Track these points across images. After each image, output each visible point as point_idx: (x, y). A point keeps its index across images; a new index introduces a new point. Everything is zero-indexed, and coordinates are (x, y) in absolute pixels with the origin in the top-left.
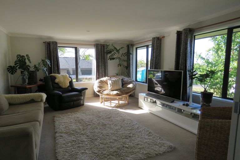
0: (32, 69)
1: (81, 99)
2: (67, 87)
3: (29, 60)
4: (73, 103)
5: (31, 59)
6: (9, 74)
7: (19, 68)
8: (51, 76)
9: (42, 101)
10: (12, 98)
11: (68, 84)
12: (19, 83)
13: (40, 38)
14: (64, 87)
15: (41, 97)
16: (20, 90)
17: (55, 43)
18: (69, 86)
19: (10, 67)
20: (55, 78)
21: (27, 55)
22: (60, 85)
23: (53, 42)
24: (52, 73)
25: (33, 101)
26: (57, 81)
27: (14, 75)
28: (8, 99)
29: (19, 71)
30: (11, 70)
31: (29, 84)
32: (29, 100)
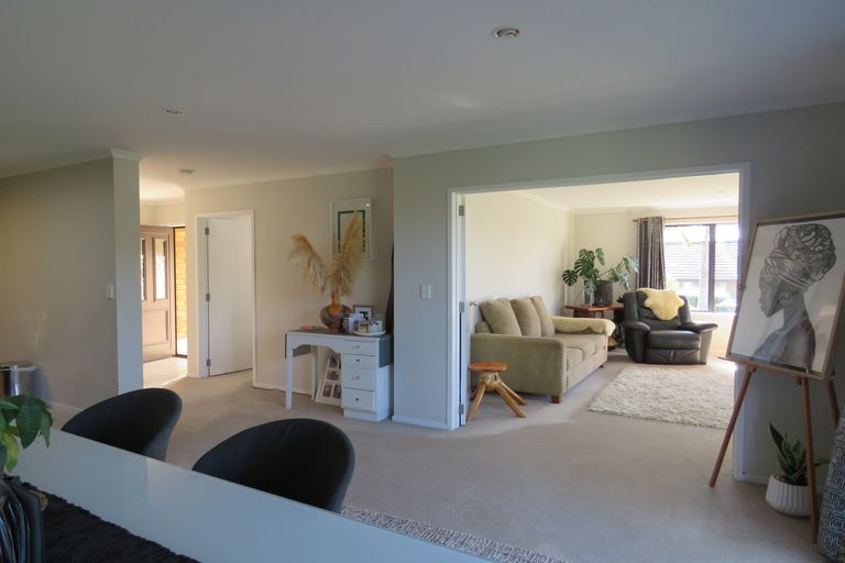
0: (605, 277)
1: (695, 348)
2: (670, 318)
3: (601, 260)
4: (675, 353)
5: (605, 257)
6: (566, 285)
7: (581, 275)
8: (637, 293)
9: (604, 333)
10: (561, 321)
11: (676, 313)
12: (580, 303)
13: (629, 212)
14: (663, 317)
15: (604, 326)
16: (579, 312)
17: (659, 221)
18: (676, 318)
19: (568, 271)
20: (645, 297)
21: (599, 250)
22: (656, 312)
23: (654, 219)
24: (645, 286)
25: (589, 331)
26: (648, 303)
27: (573, 287)
28: (555, 322)
29: (581, 280)
30: (569, 277)
31: (595, 305)
32: (584, 328)
